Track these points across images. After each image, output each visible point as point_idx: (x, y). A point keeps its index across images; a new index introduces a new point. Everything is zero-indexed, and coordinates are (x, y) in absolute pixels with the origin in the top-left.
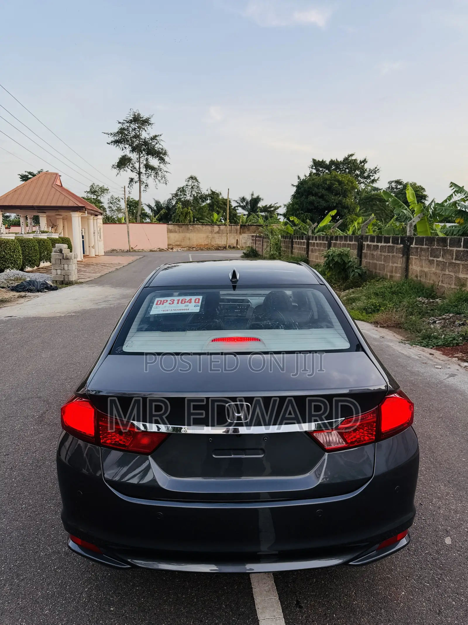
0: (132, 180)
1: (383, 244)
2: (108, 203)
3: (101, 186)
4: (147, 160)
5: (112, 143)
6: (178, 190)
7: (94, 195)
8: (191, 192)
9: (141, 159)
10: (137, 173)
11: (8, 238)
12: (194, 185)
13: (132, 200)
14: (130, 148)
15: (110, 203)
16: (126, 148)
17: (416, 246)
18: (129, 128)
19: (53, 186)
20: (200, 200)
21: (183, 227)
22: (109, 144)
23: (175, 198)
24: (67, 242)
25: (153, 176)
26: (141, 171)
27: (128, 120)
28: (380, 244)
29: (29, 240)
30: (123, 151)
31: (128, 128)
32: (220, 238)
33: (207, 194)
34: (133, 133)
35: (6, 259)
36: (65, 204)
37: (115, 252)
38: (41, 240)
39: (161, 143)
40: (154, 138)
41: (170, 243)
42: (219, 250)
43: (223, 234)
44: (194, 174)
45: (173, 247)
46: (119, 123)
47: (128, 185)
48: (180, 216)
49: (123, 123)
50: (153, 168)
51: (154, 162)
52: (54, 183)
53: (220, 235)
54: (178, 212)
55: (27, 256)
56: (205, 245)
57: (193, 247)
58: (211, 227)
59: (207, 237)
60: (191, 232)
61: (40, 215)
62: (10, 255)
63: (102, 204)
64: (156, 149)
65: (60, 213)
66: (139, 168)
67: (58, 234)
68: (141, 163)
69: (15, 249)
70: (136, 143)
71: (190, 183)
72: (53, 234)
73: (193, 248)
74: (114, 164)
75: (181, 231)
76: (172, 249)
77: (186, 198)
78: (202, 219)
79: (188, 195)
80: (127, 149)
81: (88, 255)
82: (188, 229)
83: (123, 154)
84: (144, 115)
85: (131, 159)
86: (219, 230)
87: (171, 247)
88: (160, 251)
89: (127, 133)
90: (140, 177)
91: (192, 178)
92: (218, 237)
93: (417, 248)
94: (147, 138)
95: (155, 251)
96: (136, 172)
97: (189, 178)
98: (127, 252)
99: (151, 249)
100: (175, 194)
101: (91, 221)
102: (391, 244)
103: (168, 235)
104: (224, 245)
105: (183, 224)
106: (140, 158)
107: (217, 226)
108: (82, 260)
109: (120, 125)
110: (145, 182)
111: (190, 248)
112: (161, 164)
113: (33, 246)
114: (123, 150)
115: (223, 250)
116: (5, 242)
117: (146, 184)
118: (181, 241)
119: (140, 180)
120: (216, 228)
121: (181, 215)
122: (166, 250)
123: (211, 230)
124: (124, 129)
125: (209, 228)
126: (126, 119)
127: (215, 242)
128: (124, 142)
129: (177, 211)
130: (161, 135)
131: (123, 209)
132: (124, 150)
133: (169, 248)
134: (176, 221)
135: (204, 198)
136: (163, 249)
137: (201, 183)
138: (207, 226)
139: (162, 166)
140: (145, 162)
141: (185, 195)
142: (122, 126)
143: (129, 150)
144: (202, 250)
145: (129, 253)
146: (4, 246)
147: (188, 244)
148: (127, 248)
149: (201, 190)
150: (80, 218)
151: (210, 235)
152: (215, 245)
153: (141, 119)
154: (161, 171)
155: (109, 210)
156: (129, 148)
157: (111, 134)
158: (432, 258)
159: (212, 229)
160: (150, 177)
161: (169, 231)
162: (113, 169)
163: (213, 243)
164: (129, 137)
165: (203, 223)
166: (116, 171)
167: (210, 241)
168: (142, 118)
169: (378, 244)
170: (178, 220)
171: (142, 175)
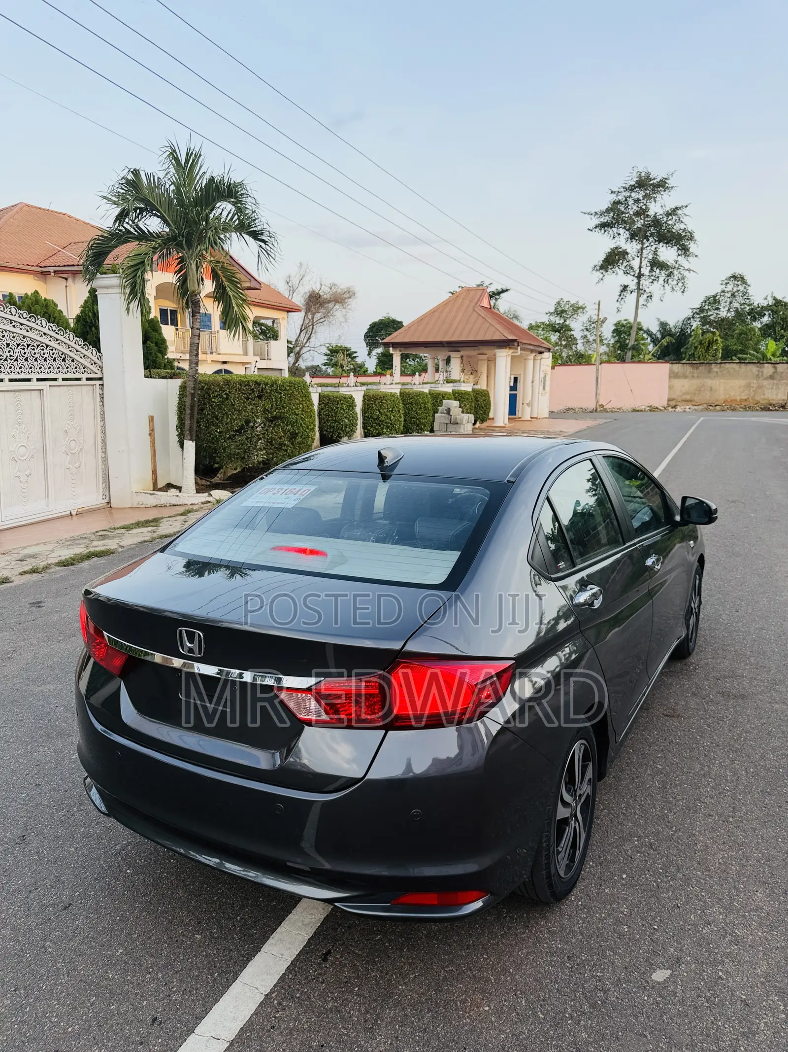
0: (625, 288)
2: (583, 330)
3: (573, 302)
4: (655, 252)
5: (596, 227)
6: (705, 301)
7: (561, 317)
8: (731, 303)
9: (644, 251)
10: (634, 275)
11: (387, 391)
12: (738, 291)
13: (625, 322)
14: (627, 234)
15: (585, 331)
16: (619, 234)
18: (628, 199)
19: (476, 309)
20: (749, 317)
21: (701, 368)
22: (592, 230)
23: (698, 316)
24: (484, 396)
25: (661, 279)
26: (642, 273)
27: (627, 186)
29: (420, 394)
30: (614, 241)
31: (626, 200)
32: (775, 387)
33: (765, 305)
34: (635, 207)
35: (380, 421)
36: (488, 337)
37: (571, 412)
38: (440, 393)
39: (685, 219)
40: (673, 212)
41: (673, 396)
42: (769, 410)
43: (783, 380)
44: (738, 271)
45: (678, 403)
46: (612, 192)
47: (618, 297)
48: (696, 348)
49: (619, 192)
50: (662, 266)
51: (667, 253)
52: (477, 303)
53: (775, 382)
54: (694, 341)
55: (414, 418)
56: (741, 401)
57: (716, 403)
58: (757, 367)
59: (748, 386)
60: (715, 377)
61: (453, 354)
62: (387, 415)
63: (572, 333)
64: (674, 231)
65: (485, 352)
66: (640, 267)
67: (472, 384)
68: (643, 259)
69: (394, 408)
70: (639, 223)
71: (730, 287)
72: (463, 384)
73: (716, 406)
74: (596, 264)
75: (696, 375)
76: (675, 407)
77: (717, 314)
78: (742, 352)
79: (722, 309)
80: (621, 236)
81: (520, 418)
82: (710, 371)
83: (613, 246)
84: (657, 175)
85: (627, 253)
86: (774, 373)
87: (672, 404)
88: (651, 410)
89: (623, 210)
90: (639, 283)
91: (734, 277)
92: (771, 386)
94: (658, 214)
95: (641, 411)
96: (632, 274)
97: (731, 277)
98: (590, 412)
99: (633, 406)
100: (698, 308)
101: (531, 363)
103: (670, 381)
104: (782, 402)
105: (701, 362)
106: (642, 249)
107: (770, 365)
108: (506, 424)
109: (614, 196)
110: (648, 290)
111: (711, 406)
112: (680, 257)
113: (423, 403)
114: (614, 238)
115: (778, 410)
116: (381, 397)
117: (649, 294)
118: (695, 394)
119: (639, 289)
120: (768, 369)
121: (699, 347)
122: (663, 409)
123: (757, 373)
124: (619, 202)
125: (754, 368)
126: (624, 185)
127: (764, 394)
128: (618, 225)
129: (692, 340)
130: (686, 206)
131: (606, 339)
132: (616, 238)
133: (669, 405)
134: (688, 357)
135: (756, 313)
136: (657, 408)
137: (752, 285)
138: (749, 364)
139: (681, 260)
140: (650, 257)
141: (718, 309)
142: (615, 198)
143: (624, 237)
144: (734, 410)
145: (595, 414)
146: (379, 403)
147: (708, 397)
148: (592, 405)
149: (751, 298)
150: (509, 359)
151: (755, 381)
152: (762, 402)
153: (651, 182)
154: (679, 270)
155: (582, 341)
156: (624, 234)
157: (596, 213)
159: (759, 371)
160: (655, 282)
161: (673, 375)
162: (594, 272)
163: (757, 398)
164: (627, 215)
165: (745, 359)
166: (598, 275)
167: (752, 394)
168: (654, 179)
170: (693, 354)
171: (644, 278)
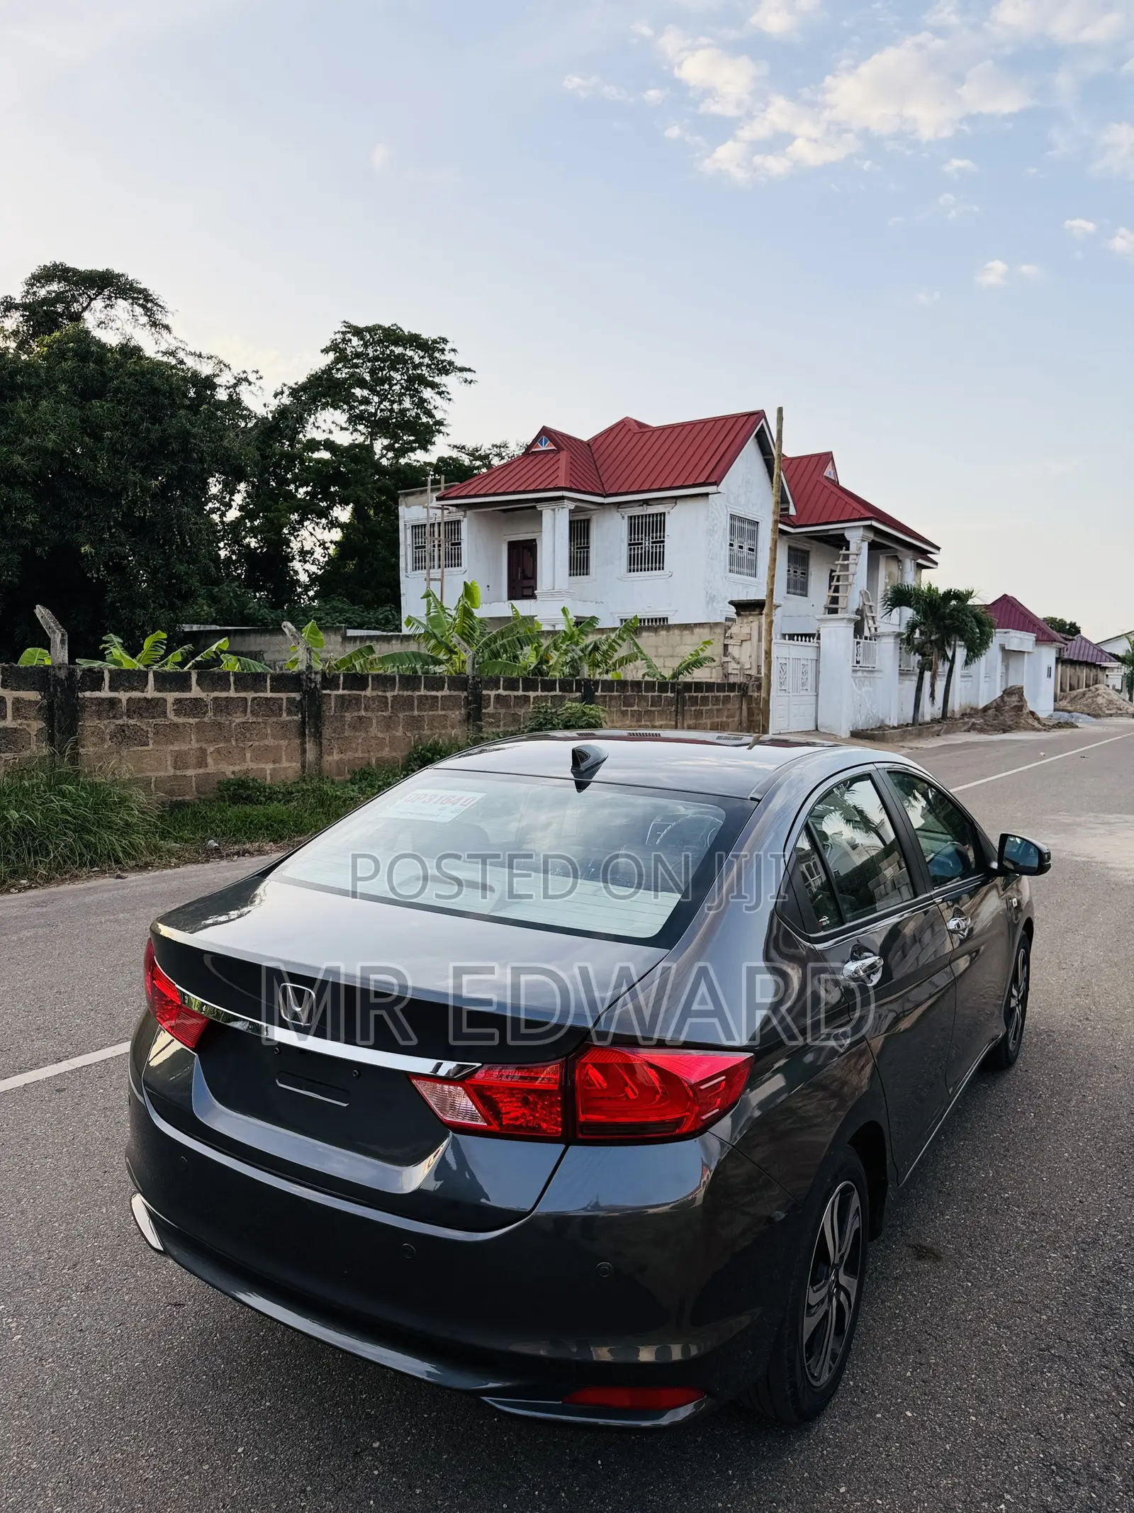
1: (539, 693)
17: (603, 694)
28: (532, 694)
93: (606, 696)
102: (558, 693)
158: (625, 708)
169: (527, 694)
